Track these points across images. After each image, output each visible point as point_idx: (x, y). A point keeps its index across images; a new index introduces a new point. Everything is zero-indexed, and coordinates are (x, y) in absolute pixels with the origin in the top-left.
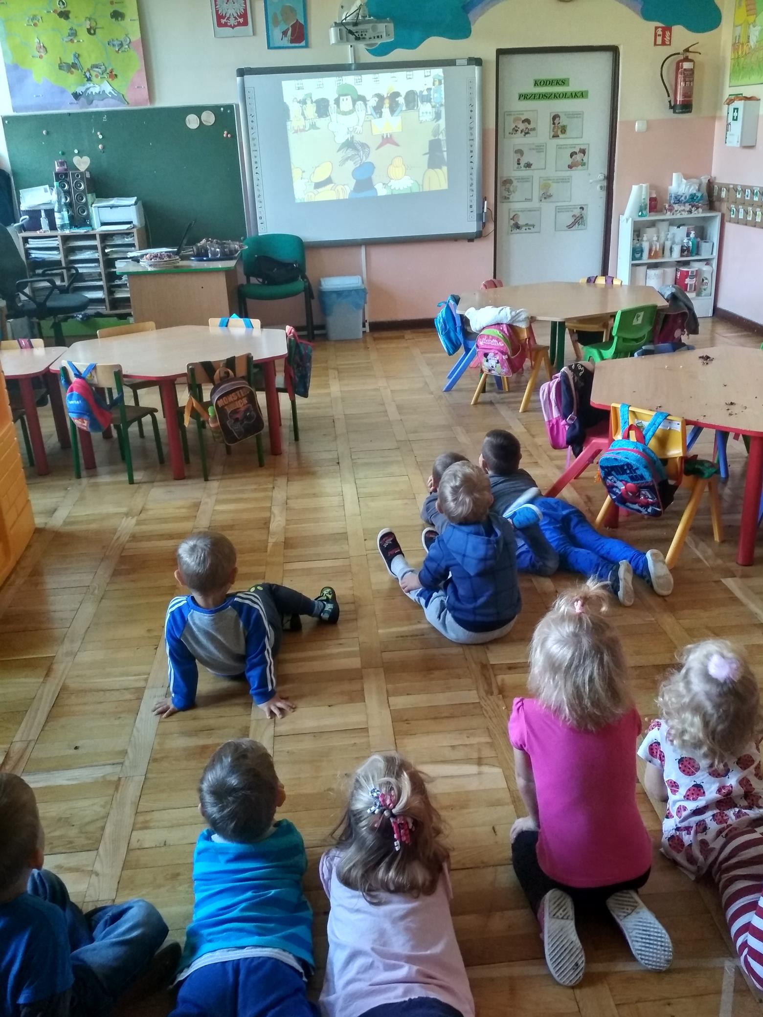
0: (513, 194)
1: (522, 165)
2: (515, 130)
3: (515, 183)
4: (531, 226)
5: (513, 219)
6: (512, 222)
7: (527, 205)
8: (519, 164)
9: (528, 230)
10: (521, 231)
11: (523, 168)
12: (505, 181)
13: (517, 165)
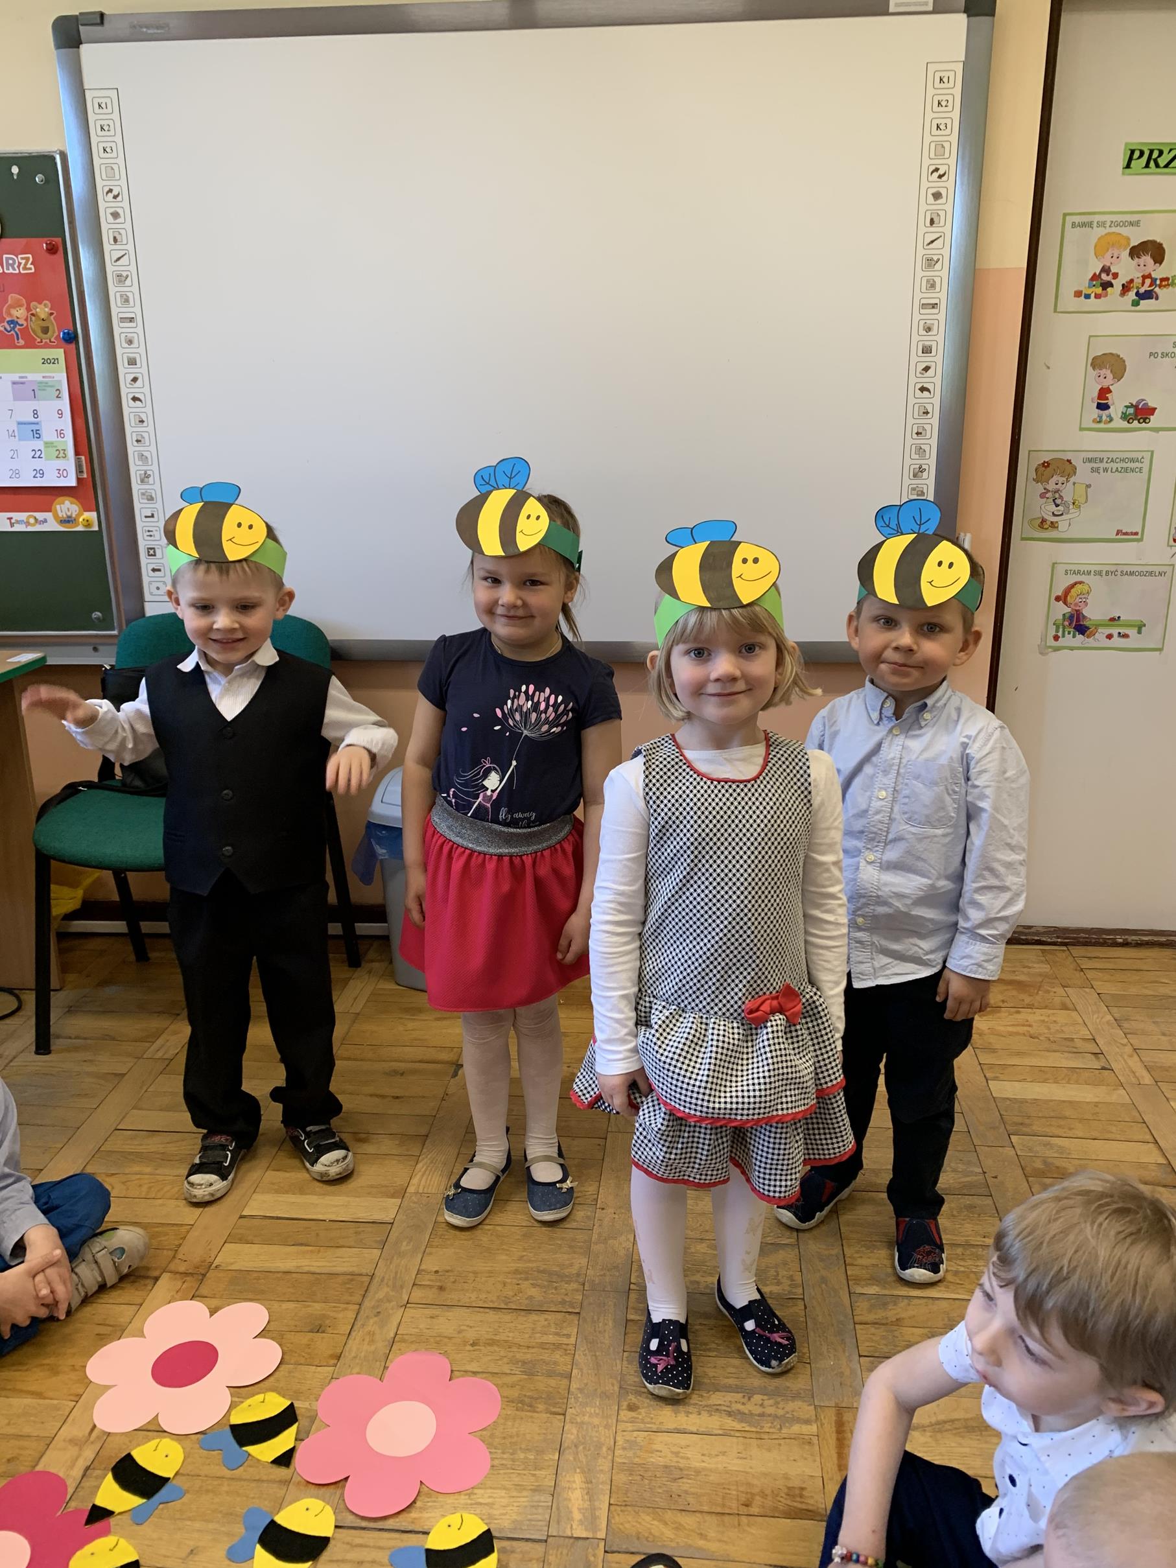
0: (1073, 512)
1: (1116, 410)
2: (1103, 282)
3: (1083, 473)
4: (1129, 625)
5: (1063, 598)
6: (1062, 609)
7: (1124, 554)
8: (1103, 407)
9: (1117, 641)
10: (1090, 642)
11: (1119, 423)
12: (1046, 465)
13: (1096, 413)
